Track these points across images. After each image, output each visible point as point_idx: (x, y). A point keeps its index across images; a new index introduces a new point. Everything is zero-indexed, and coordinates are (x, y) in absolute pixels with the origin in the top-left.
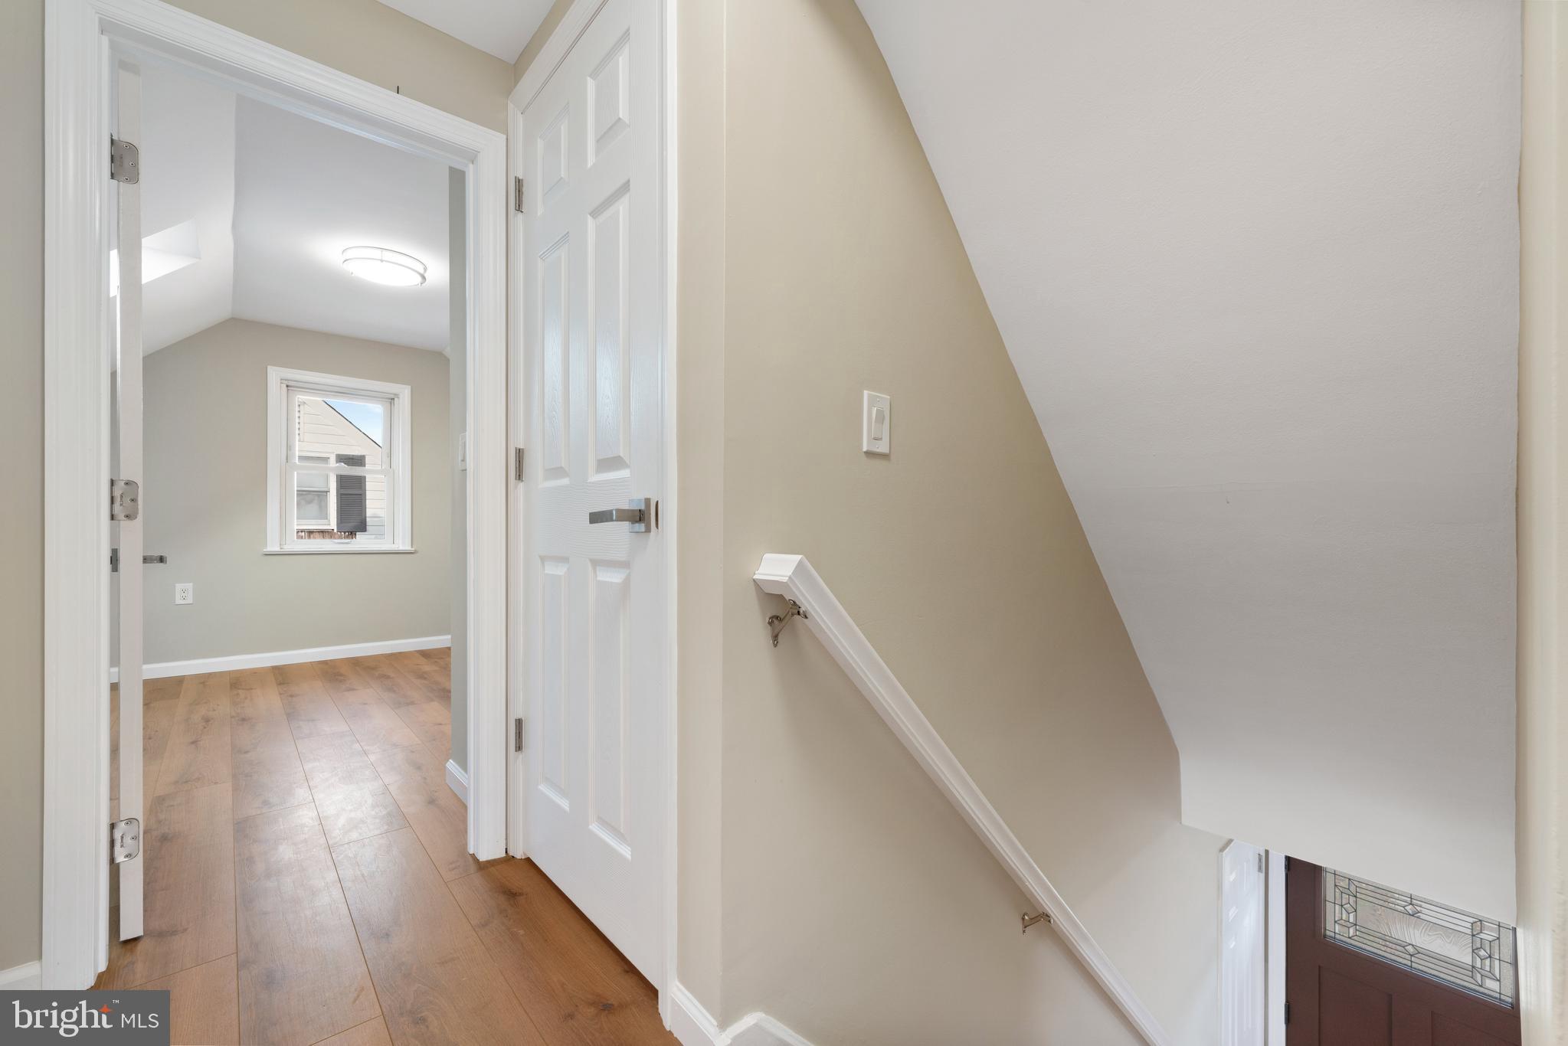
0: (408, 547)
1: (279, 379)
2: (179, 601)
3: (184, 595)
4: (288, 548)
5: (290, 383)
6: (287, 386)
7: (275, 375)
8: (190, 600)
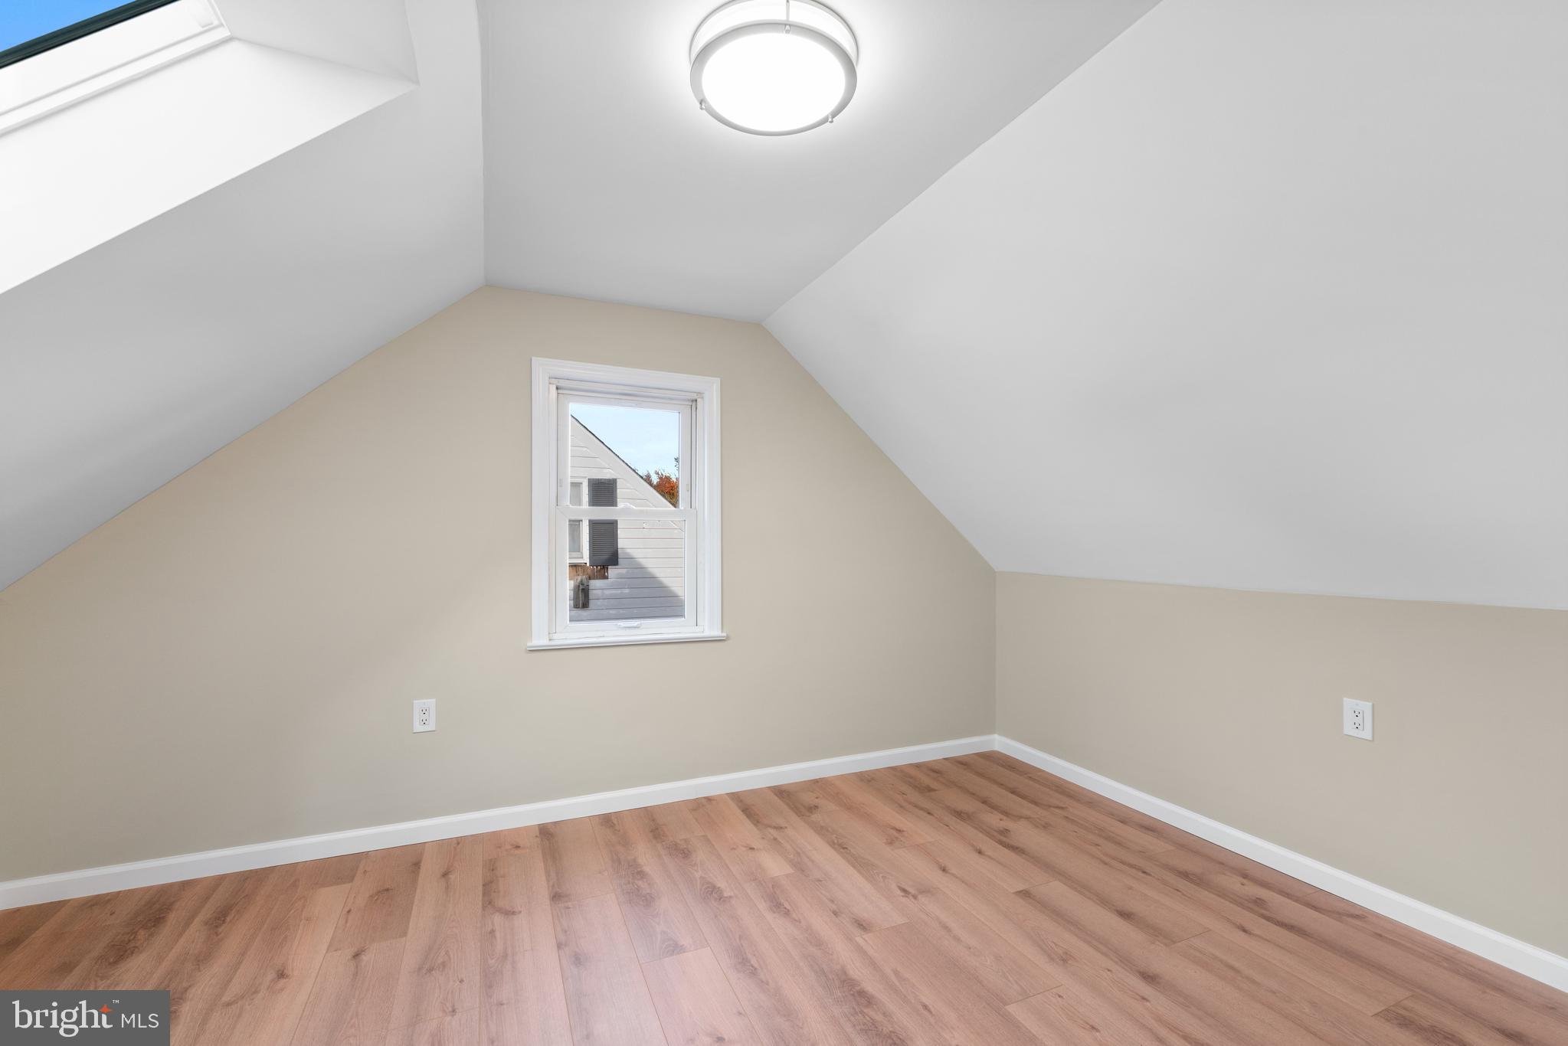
0: (716, 632)
1: (547, 378)
2: (418, 727)
3: (424, 717)
4: (560, 640)
5: (562, 383)
6: (557, 388)
7: (543, 369)
8: (431, 726)
